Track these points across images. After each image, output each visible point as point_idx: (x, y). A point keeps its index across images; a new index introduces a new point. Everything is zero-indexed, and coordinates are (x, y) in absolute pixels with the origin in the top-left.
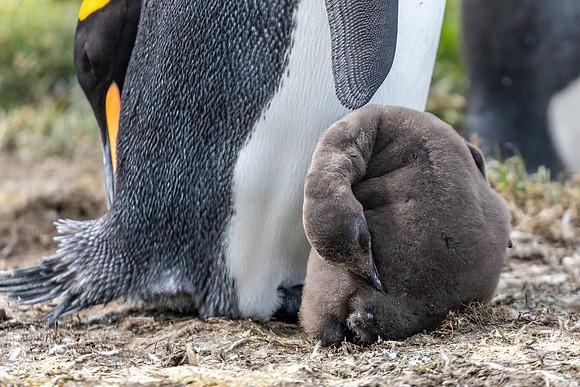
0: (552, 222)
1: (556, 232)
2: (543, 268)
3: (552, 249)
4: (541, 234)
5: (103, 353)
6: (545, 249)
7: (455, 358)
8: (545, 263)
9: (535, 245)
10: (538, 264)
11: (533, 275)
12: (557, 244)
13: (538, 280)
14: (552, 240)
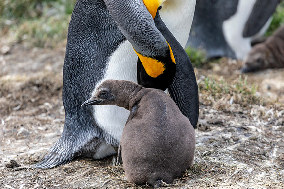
2: (222, 129)
4: (222, 110)
5: (55, 185)
12: (228, 114)
14: (226, 112)
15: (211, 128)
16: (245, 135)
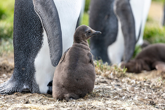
0: (108, 74)
3: (108, 80)
4: (106, 77)
7: (88, 104)
8: (107, 83)
9: (105, 79)
10: (105, 84)
11: (104, 86)
12: (110, 79)
13: (106, 87)
14: (108, 78)
15: (100, 84)
16: (120, 88)
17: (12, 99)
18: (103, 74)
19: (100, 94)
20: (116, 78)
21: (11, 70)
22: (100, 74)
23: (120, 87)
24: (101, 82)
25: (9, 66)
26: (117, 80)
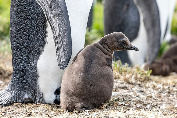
0: (129, 78)
1: (130, 81)
2: (127, 91)
3: (129, 86)
4: (126, 81)
6: (127, 85)
7: (105, 115)
8: (127, 89)
9: (125, 84)
10: (126, 90)
11: (124, 93)
12: (131, 84)
13: (126, 94)
14: (129, 83)
17: (10, 112)
18: (122, 78)
19: (119, 102)
20: (139, 82)
21: (9, 75)
22: (119, 78)
23: (144, 93)
24: (120, 88)
25: (6, 71)
26: (139, 85)
